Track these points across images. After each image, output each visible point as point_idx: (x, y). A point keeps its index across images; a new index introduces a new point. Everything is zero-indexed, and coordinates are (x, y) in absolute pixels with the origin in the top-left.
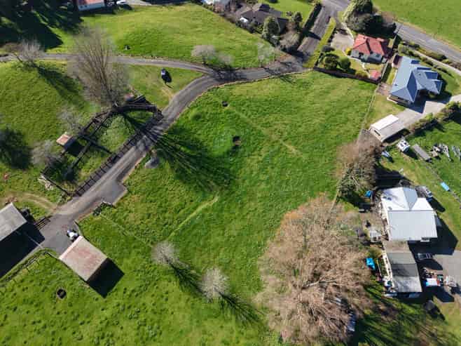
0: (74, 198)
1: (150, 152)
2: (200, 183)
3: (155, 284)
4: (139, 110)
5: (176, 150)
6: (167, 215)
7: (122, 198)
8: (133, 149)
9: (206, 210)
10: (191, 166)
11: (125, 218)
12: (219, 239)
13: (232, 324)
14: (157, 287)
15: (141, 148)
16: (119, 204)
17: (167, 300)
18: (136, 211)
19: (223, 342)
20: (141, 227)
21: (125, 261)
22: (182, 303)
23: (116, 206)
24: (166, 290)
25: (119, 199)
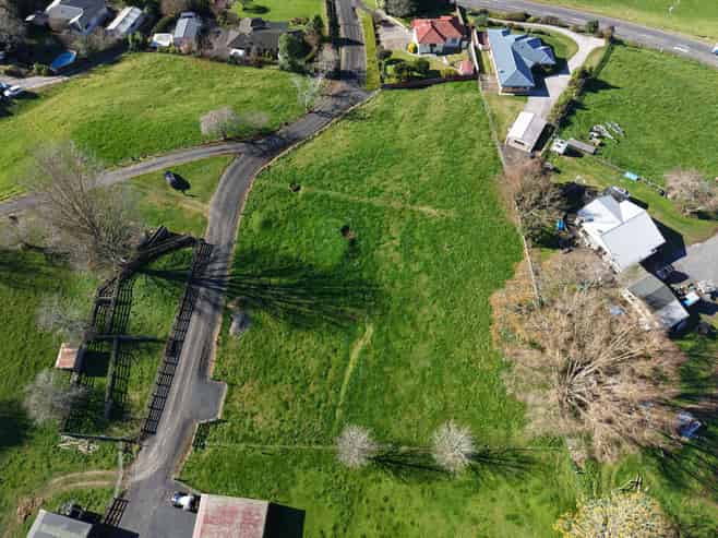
0: (145, 443)
1: (226, 308)
2: (329, 318)
3: (361, 499)
4: (166, 252)
5: (265, 287)
6: (312, 389)
7: (226, 402)
8: (194, 317)
9: (365, 351)
10: (301, 301)
11: (251, 428)
12: (411, 382)
13: (505, 488)
14: (367, 501)
15: (208, 309)
16: (227, 413)
17: (392, 510)
18: (262, 408)
19: (508, 518)
20: (286, 428)
21: (293, 491)
22: (418, 502)
23: (224, 419)
24: (382, 496)
25: (222, 403)
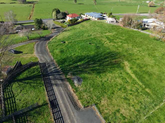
1: (68, 79)
6: (128, 88)
9: (131, 68)
10: (94, 65)
11: (125, 118)
12: (156, 68)
15: (59, 82)
20: (138, 108)
